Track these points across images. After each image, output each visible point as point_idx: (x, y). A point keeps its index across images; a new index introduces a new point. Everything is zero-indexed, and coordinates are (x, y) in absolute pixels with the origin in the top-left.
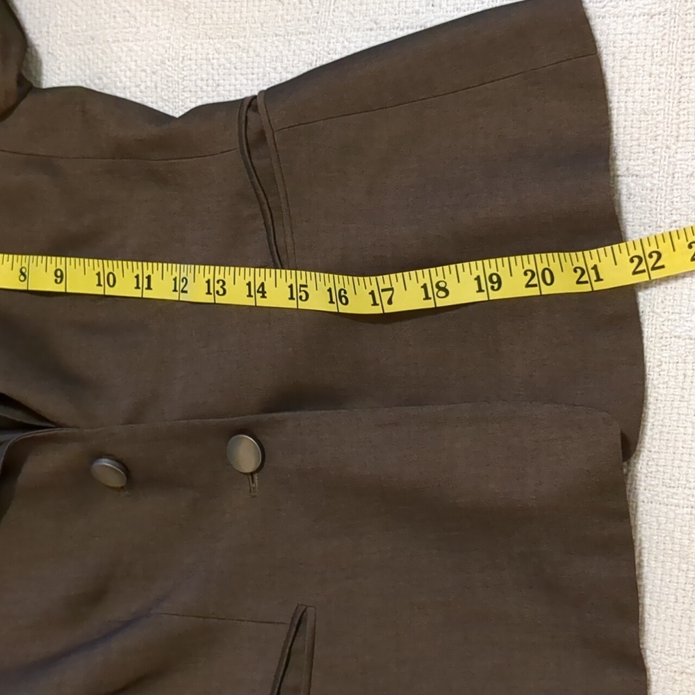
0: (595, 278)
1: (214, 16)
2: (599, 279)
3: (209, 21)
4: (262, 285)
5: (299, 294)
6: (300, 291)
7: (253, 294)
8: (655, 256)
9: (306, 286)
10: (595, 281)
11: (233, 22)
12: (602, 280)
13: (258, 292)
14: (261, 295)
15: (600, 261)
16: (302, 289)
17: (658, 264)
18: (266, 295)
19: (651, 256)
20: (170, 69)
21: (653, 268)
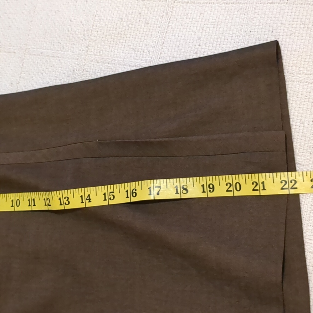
0: (262, 189)
1: (101, 52)
2: (264, 189)
3: (98, 54)
4: (89, 196)
5: (109, 197)
6: (110, 195)
7: (84, 201)
8: (293, 182)
9: (113, 192)
10: (262, 190)
11: (110, 55)
12: (265, 190)
13: (87, 199)
14: (88, 201)
15: (266, 180)
16: (111, 194)
17: (294, 187)
18: (91, 201)
19: (291, 182)
20: (76, 74)
21: (292, 188)
